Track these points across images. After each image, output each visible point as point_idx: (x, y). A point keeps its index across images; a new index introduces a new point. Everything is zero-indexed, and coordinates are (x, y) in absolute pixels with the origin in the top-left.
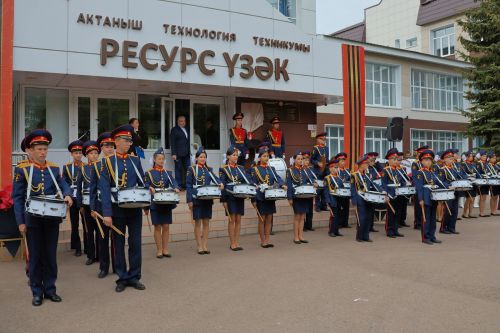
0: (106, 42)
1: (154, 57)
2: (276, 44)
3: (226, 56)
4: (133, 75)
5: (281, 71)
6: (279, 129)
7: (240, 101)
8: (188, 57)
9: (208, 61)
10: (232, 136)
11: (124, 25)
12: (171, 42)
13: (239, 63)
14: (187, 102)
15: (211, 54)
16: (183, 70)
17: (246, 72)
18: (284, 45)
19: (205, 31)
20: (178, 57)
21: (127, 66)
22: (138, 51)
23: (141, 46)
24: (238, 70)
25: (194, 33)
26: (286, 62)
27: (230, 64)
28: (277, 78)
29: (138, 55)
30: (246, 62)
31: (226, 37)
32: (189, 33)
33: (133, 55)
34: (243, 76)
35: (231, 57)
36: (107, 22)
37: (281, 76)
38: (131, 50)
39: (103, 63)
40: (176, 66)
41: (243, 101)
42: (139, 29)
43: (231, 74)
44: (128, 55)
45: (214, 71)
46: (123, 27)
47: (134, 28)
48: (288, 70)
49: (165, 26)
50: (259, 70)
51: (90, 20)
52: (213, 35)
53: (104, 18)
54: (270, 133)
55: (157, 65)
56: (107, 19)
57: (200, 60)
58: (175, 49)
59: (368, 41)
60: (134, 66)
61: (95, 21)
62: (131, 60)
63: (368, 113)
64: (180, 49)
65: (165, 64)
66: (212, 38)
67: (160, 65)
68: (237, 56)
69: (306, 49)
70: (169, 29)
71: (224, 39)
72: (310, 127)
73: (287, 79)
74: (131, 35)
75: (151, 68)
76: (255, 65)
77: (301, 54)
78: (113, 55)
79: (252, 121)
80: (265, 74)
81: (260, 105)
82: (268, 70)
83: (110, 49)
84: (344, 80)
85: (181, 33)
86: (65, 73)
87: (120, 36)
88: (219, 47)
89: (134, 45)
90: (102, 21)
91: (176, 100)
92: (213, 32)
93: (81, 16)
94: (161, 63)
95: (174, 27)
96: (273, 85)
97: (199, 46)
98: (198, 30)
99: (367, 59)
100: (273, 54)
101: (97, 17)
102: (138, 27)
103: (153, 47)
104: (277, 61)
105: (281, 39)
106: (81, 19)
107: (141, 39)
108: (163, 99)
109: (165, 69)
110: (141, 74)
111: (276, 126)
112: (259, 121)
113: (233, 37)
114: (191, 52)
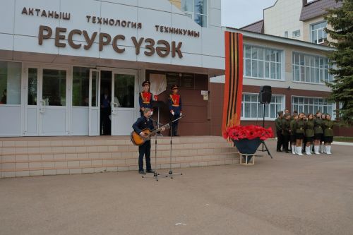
0: (43, 28)
1: (78, 39)
2: (173, 31)
3: (134, 39)
4: (62, 52)
5: (177, 51)
7: (148, 73)
8: (105, 40)
9: (120, 43)
11: (57, 16)
12: (91, 29)
13: (144, 45)
14: (110, 72)
15: (122, 38)
16: (101, 49)
17: (149, 51)
18: (179, 32)
19: (118, 21)
20: (97, 40)
21: (58, 45)
22: (66, 35)
23: (69, 31)
24: (143, 50)
25: (110, 22)
26: (180, 44)
27: (137, 45)
28: (173, 56)
29: (67, 38)
30: (149, 44)
31: (134, 26)
32: (106, 22)
33: (63, 38)
34: (147, 54)
35: (138, 40)
36: (44, 14)
37: (177, 54)
38: (61, 34)
39: (40, 43)
40: (96, 46)
41: (151, 72)
42: (68, 19)
43: (138, 53)
44: (59, 38)
45: (124, 50)
46: (56, 18)
47: (64, 18)
48: (182, 50)
49: (87, 17)
50: (159, 50)
51: (31, 12)
52: (124, 24)
53: (42, 11)
54: (171, 96)
55: (80, 45)
56: (44, 11)
57: (115, 42)
58: (95, 34)
60: (64, 46)
61: (35, 13)
62: (61, 42)
63: (245, 82)
64: (98, 34)
65: (87, 44)
66: (124, 26)
67: (83, 46)
68: (142, 39)
69: (197, 35)
70: (91, 20)
71: (132, 27)
72: (203, 93)
73: (181, 56)
74: (61, 24)
75: (77, 47)
76: (156, 46)
77: (192, 38)
78: (48, 37)
79: (157, 87)
80: (163, 53)
81: (164, 76)
82: (167, 50)
83: (45, 33)
84: (226, 58)
85: (100, 22)
86: (12, 50)
87: (53, 24)
88: (129, 33)
89: (64, 30)
90: (40, 13)
91: (102, 72)
92: (124, 22)
93: (25, 9)
94: (84, 44)
95: (94, 18)
96: (170, 61)
97: (113, 32)
98: (112, 20)
99: (245, 43)
100: (170, 38)
101: (36, 10)
102: (67, 18)
103: (78, 32)
104: (174, 43)
105: (176, 27)
106: (24, 11)
107: (69, 26)
108: (91, 71)
109: (87, 48)
110: (68, 51)
111: (176, 91)
112: (163, 87)
113: (140, 25)
114: (107, 36)
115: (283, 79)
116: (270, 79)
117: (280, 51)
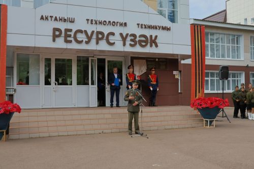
0: (55, 30)
1: (81, 37)
2: (150, 27)
3: (121, 34)
4: (69, 46)
5: (153, 42)
6: (155, 74)
7: (133, 59)
8: (100, 36)
9: (111, 38)
10: (127, 78)
11: (65, 20)
12: (90, 29)
13: (129, 38)
14: (104, 59)
15: (113, 34)
16: (97, 43)
17: (133, 43)
18: (155, 28)
19: (110, 22)
20: (94, 36)
21: (67, 41)
22: (72, 34)
23: (74, 31)
24: (128, 42)
25: (104, 23)
26: (156, 37)
27: (124, 39)
28: (151, 46)
29: (72, 36)
30: (132, 38)
31: (121, 25)
32: (100, 23)
33: (70, 36)
34: (131, 45)
35: (124, 36)
36: (56, 19)
37: (153, 44)
38: (69, 33)
39: (54, 40)
40: (94, 41)
41: (135, 59)
42: (73, 22)
43: (124, 45)
44: (67, 36)
45: (114, 43)
46: (64, 22)
47: (70, 22)
48: (157, 41)
49: (87, 20)
50: (140, 41)
51: (47, 18)
52: (114, 24)
53: (54, 17)
54: (150, 76)
55: (82, 41)
56: (56, 17)
57: (107, 37)
58: (93, 32)
59: (228, 22)
60: (70, 42)
61: (49, 18)
62: (69, 39)
64: (95, 32)
65: (87, 40)
66: (113, 25)
67: (84, 41)
68: (127, 35)
69: (168, 29)
70: (90, 22)
71: (120, 26)
72: (175, 72)
73: (157, 46)
74: (69, 26)
75: (80, 42)
76: (138, 39)
77: (165, 32)
78: (59, 36)
79: (140, 69)
80: (144, 44)
81: (145, 61)
82: (146, 42)
83: (57, 33)
84: (192, 46)
85: (96, 23)
86: (34, 46)
87: (63, 26)
88: (117, 30)
89: (71, 30)
90: (53, 19)
91: (98, 59)
92: (114, 22)
93: (42, 16)
94: (85, 40)
95: (92, 20)
96: (149, 50)
97: (106, 30)
98: (105, 21)
100: (148, 33)
101: (50, 16)
102: (72, 21)
103: (80, 31)
104: (151, 36)
105: (153, 24)
106: (42, 18)
107: (74, 27)
108: (90, 59)
109: (87, 43)
110: (74, 46)
111: (153, 72)
112: (144, 70)
113: (125, 24)
114: (102, 33)
115: (242, 59)
116: (231, 59)
117: (240, 36)
